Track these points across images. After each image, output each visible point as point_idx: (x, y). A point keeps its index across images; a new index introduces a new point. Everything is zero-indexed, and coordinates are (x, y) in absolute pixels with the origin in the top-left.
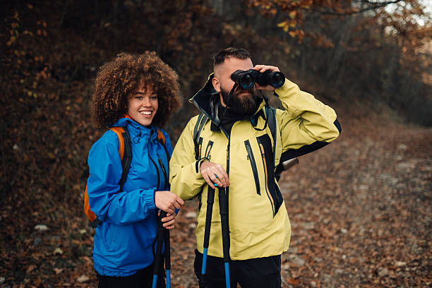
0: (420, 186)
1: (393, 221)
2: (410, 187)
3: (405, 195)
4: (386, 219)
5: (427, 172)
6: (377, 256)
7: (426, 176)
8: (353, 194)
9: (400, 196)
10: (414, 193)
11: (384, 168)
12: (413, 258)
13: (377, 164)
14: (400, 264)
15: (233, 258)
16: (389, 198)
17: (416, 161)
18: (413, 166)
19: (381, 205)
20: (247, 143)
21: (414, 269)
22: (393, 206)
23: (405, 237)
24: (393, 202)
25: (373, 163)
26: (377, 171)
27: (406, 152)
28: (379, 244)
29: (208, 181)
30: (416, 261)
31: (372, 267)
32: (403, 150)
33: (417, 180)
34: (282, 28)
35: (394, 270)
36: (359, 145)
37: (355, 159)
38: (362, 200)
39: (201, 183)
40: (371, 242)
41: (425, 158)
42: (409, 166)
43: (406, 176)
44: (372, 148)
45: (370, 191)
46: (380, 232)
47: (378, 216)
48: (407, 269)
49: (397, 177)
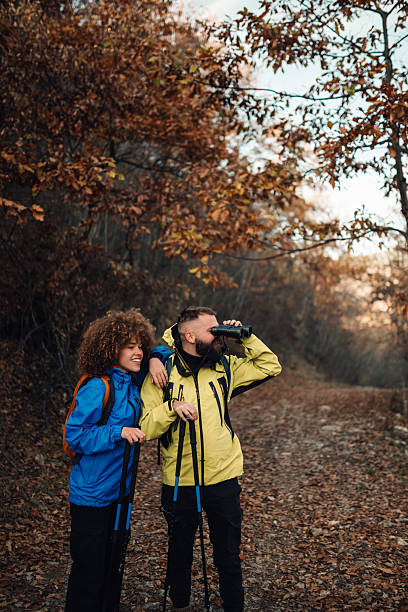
0: (348, 449)
1: (322, 486)
2: (338, 451)
3: (332, 459)
4: (314, 484)
5: (355, 434)
6: (310, 518)
7: (353, 438)
8: (275, 461)
9: (327, 461)
10: (342, 457)
11: (306, 432)
12: (345, 518)
13: (298, 428)
14: (333, 522)
15: (207, 483)
16: (315, 463)
17: (341, 423)
18: (339, 429)
19: (308, 471)
20: (211, 384)
21: (348, 526)
22: (320, 471)
23: (336, 500)
24: (321, 467)
25: (293, 428)
26: (299, 436)
27: (330, 414)
28: (310, 508)
29: (182, 416)
30: (349, 519)
31: (306, 528)
32: (326, 411)
33: (344, 443)
34: (194, 274)
35: (328, 529)
36: (273, 408)
37: (272, 424)
38: (286, 467)
39: (173, 419)
40: (301, 507)
41: (352, 418)
42: (334, 428)
43: (332, 439)
44: (290, 410)
45: (293, 457)
46: (310, 497)
47: (306, 482)
48: (341, 527)
49: (322, 441)
